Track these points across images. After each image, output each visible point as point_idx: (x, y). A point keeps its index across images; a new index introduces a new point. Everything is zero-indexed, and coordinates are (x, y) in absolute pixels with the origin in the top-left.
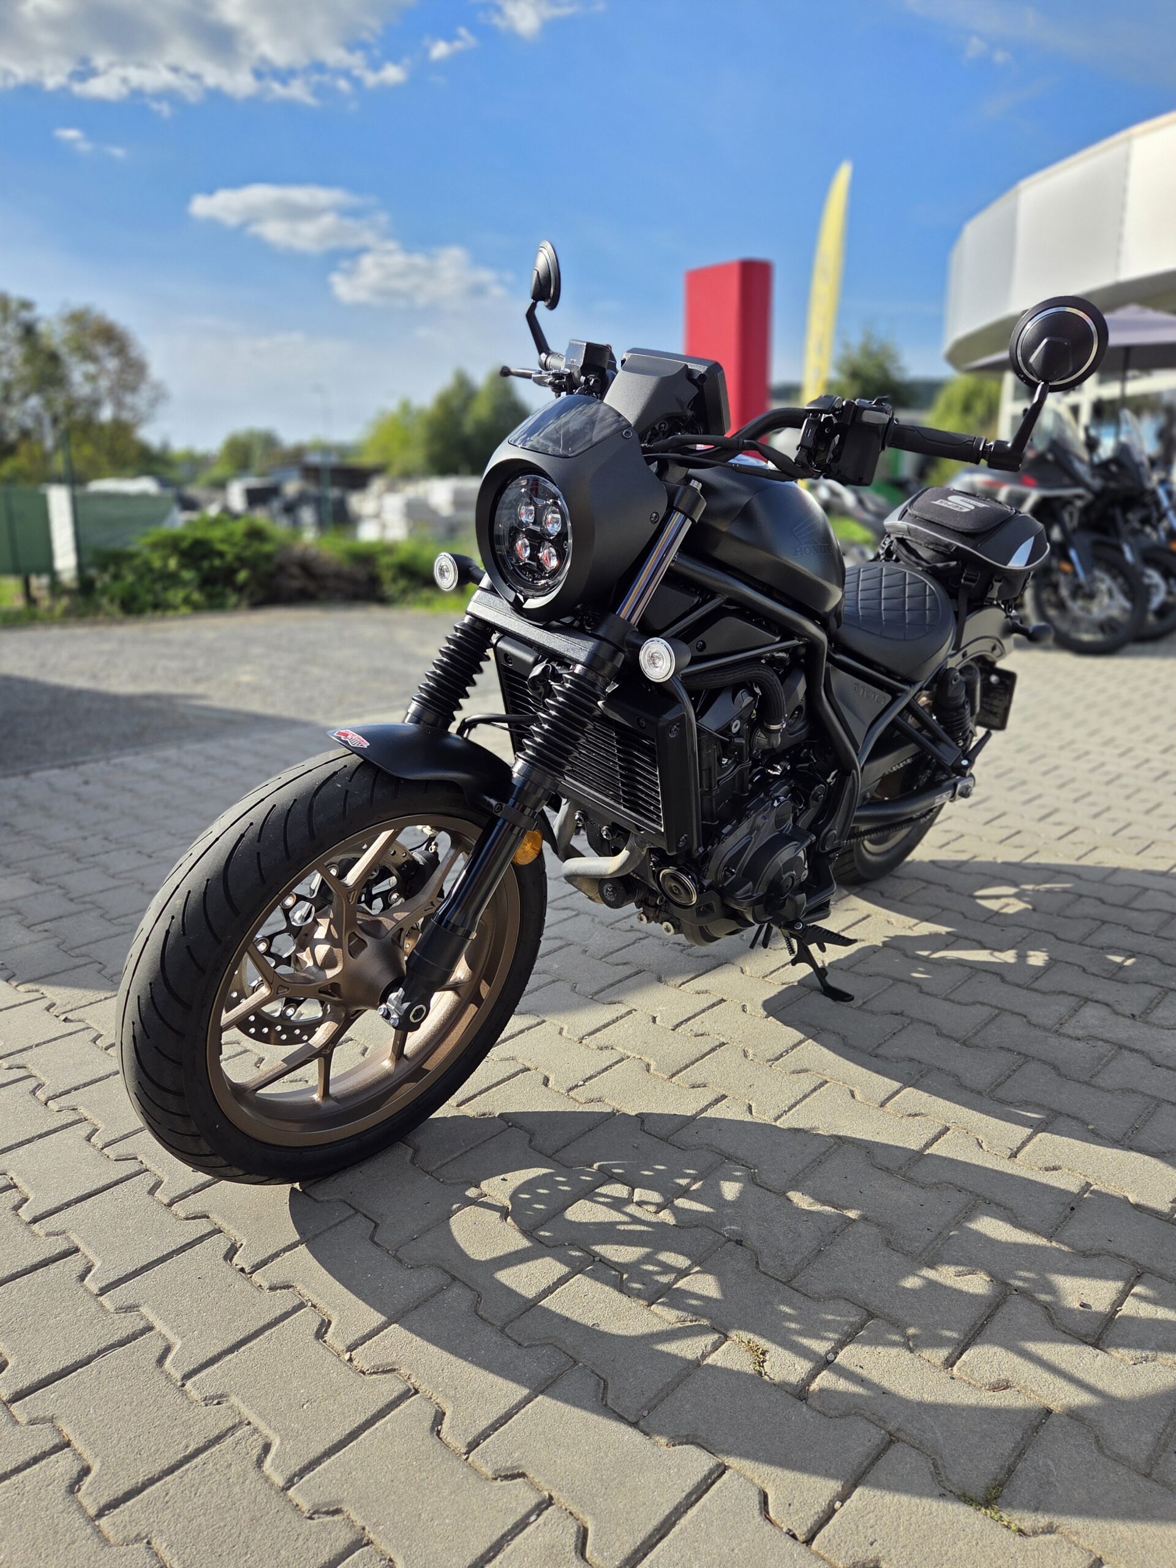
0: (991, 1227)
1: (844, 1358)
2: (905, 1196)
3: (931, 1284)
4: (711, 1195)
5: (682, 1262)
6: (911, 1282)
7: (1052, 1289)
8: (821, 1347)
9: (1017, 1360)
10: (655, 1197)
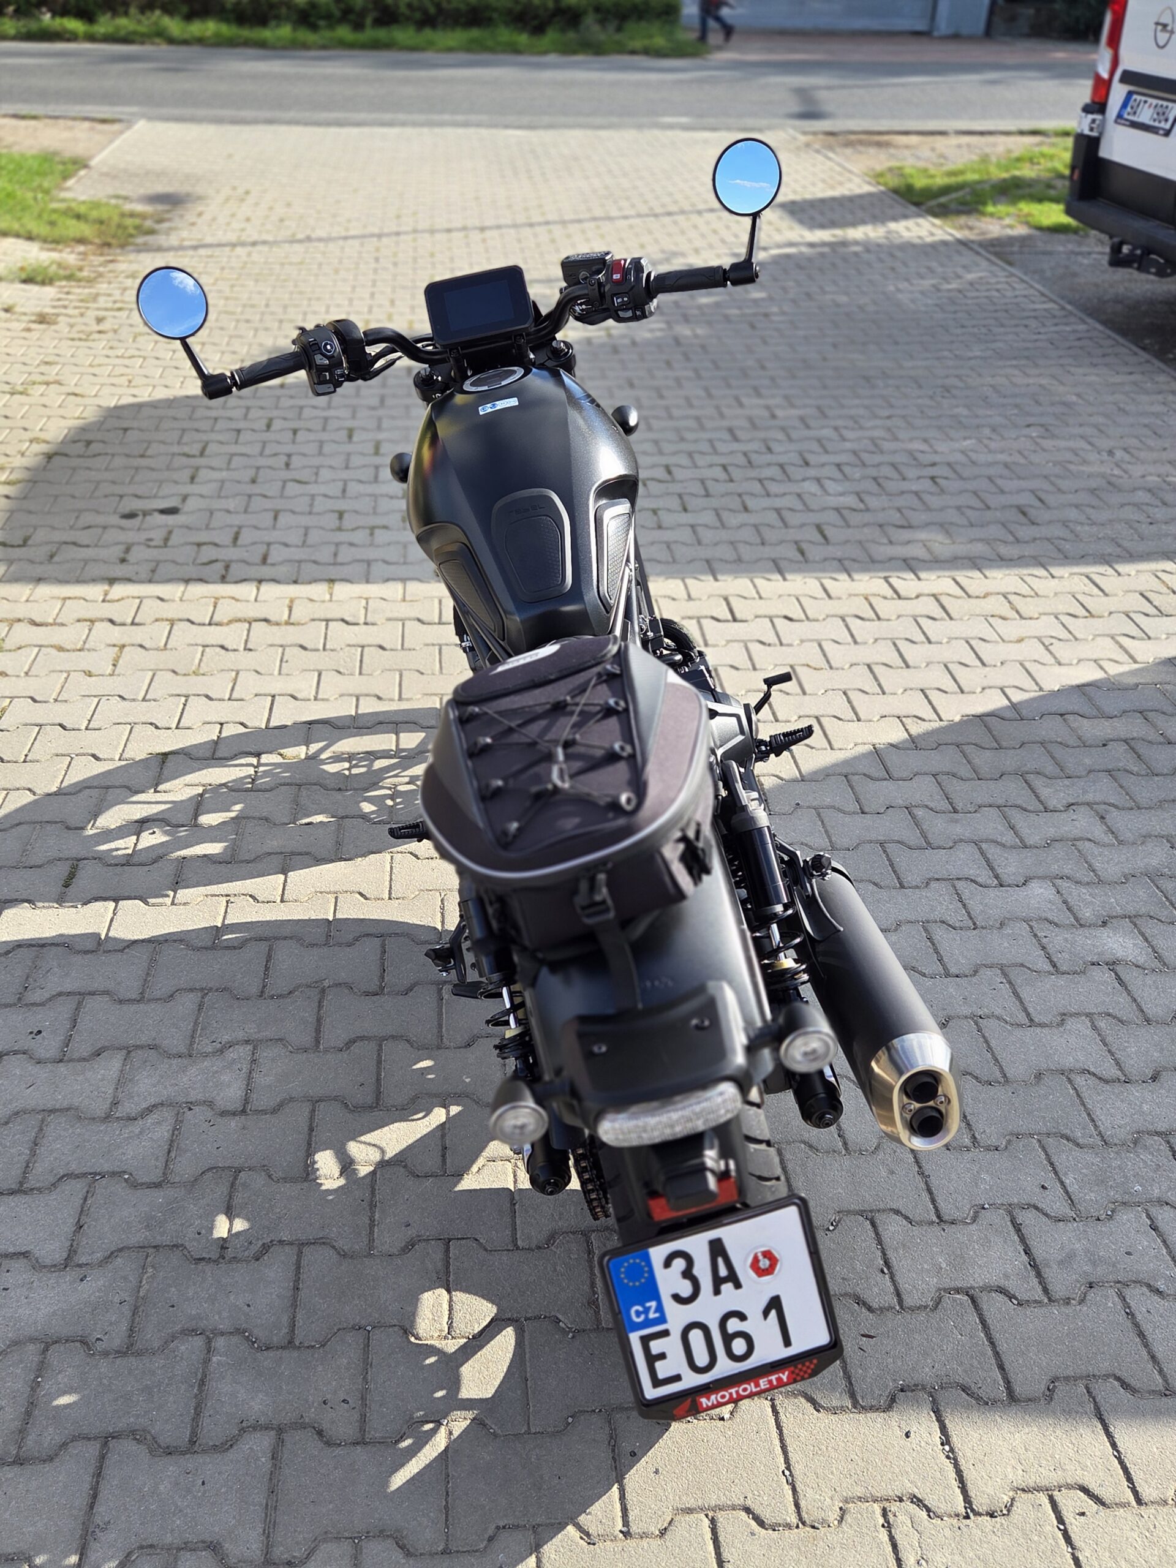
0: (214, 848)
1: (251, 770)
2: (274, 843)
3: (229, 811)
4: (376, 801)
5: (355, 771)
6: (238, 807)
7: (166, 833)
8: (261, 769)
9: (170, 799)
10: (401, 788)
